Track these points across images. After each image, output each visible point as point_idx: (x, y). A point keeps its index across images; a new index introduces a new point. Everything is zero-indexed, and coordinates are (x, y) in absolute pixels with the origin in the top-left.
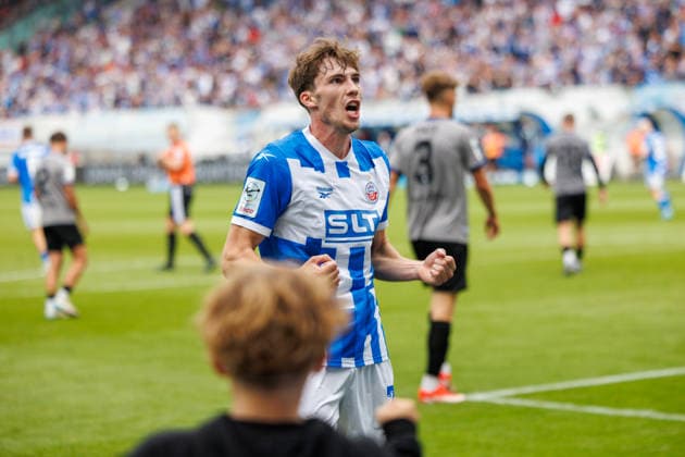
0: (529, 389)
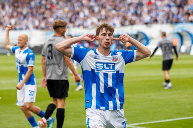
0: (143, 123)
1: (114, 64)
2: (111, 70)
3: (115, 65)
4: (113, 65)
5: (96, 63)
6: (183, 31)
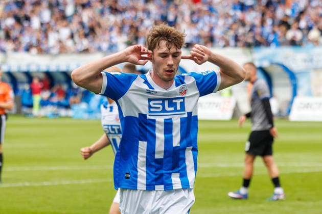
1: (183, 98)
2: (179, 111)
3: (184, 100)
4: (182, 100)
5: (150, 100)
6: (272, 63)
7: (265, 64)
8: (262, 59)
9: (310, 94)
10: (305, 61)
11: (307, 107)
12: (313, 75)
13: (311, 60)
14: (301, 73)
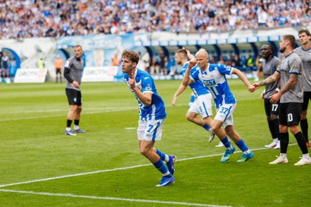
6: (69, 46)
7: (65, 47)
8: (63, 44)
9: (93, 65)
10: (90, 44)
11: (92, 73)
12: (95, 53)
13: (94, 44)
14: (87, 51)
